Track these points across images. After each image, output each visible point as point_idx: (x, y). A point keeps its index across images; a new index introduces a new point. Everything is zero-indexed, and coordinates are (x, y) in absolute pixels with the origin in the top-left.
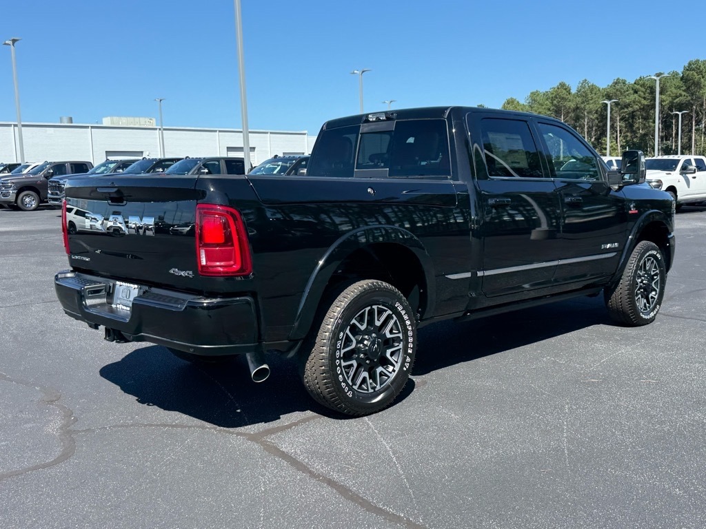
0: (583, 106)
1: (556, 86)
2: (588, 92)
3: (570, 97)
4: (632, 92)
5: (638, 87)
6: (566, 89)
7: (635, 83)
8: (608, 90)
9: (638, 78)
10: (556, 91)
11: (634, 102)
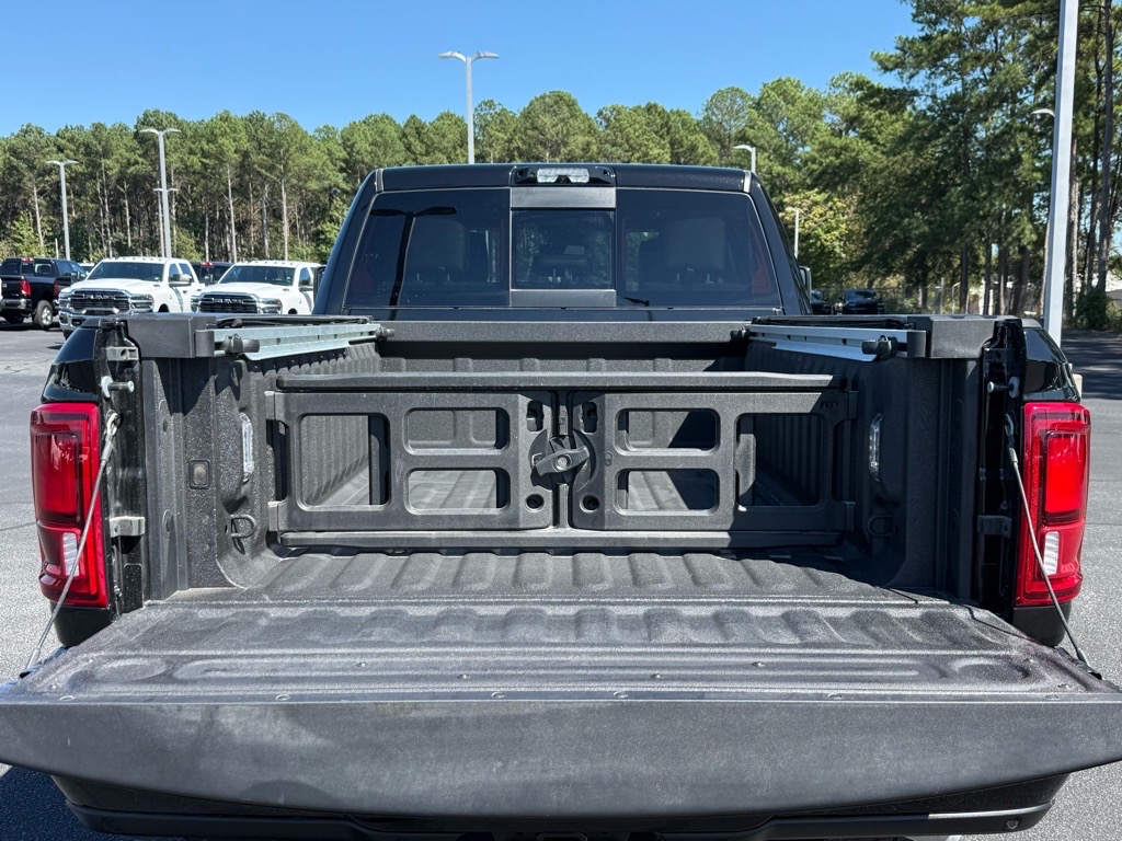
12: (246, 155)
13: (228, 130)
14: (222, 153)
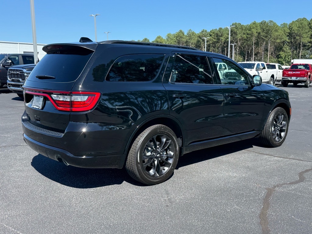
0: (189, 41)
1: (178, 32)
2: (191, 35)
3: (184, 37)
4: (209, 35)
5: (212, 33)
6: (182, 33)
7: (210, 32)
8: (200, 34)
9: (212, 30)
10: (178, 34)
11: (210, 40)
12: (259, 33)
13: (255, 27)
14: (252, 33)
